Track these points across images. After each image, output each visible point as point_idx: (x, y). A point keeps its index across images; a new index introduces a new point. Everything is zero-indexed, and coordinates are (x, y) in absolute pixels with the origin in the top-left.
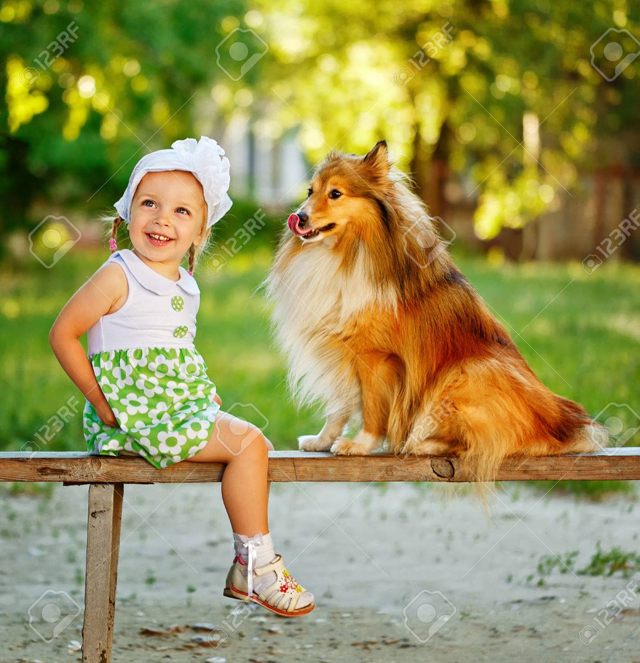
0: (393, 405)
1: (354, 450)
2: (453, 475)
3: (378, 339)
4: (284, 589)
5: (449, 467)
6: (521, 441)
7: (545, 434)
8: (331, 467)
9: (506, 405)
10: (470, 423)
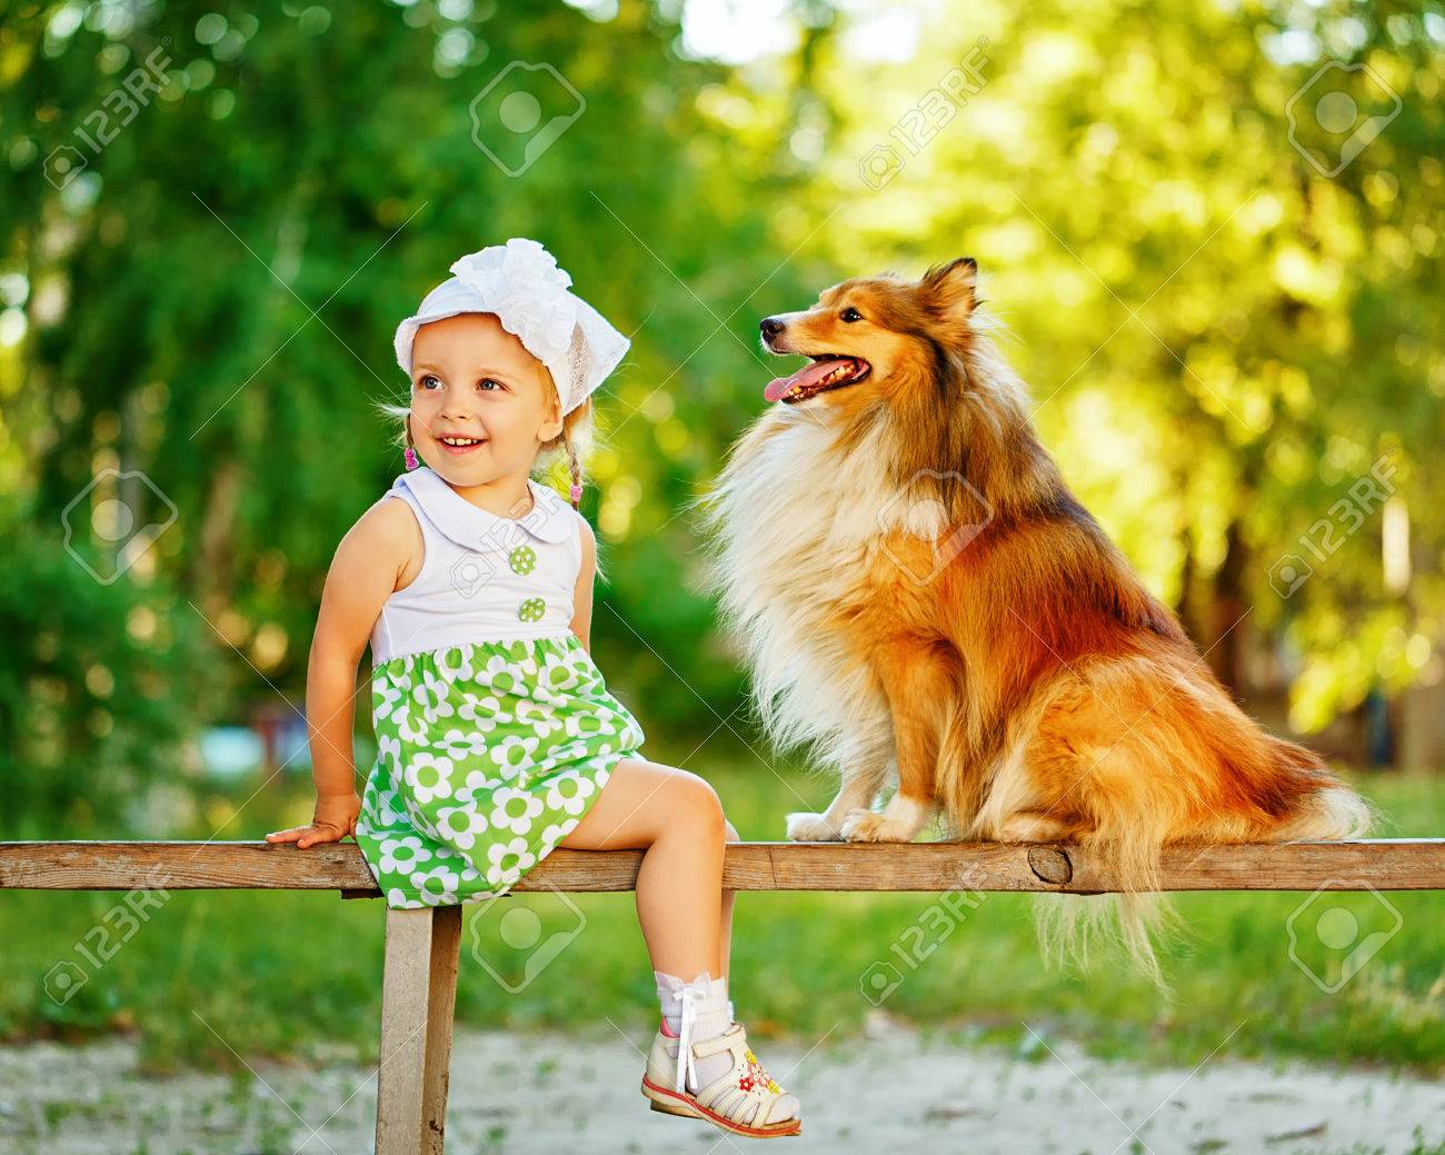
0: (945, 736)
1: (884, 833)
2: (1069, 878)
3: (913, 612)
4: (746, 1085)
5: (1063, 865)
6: (1196, 812)
7: (1243, 799)
8: (840, 862)
9: (1167, 742)
10: (1098, 778)
